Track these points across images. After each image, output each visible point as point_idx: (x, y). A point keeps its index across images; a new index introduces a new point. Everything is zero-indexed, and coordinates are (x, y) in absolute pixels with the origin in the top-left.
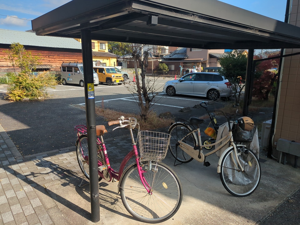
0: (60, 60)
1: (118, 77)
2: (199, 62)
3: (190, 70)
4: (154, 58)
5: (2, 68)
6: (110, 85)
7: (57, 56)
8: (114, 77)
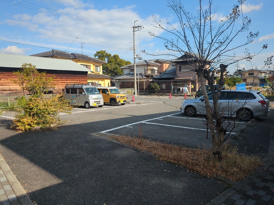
0: (63, 82)
1: (122, 97)
2: (189, 81)
3: (181, 88)
4: (145, 79)
5: (5, 92)
6: (114, 106)
7: (60, 78)
8: (118, 97)
